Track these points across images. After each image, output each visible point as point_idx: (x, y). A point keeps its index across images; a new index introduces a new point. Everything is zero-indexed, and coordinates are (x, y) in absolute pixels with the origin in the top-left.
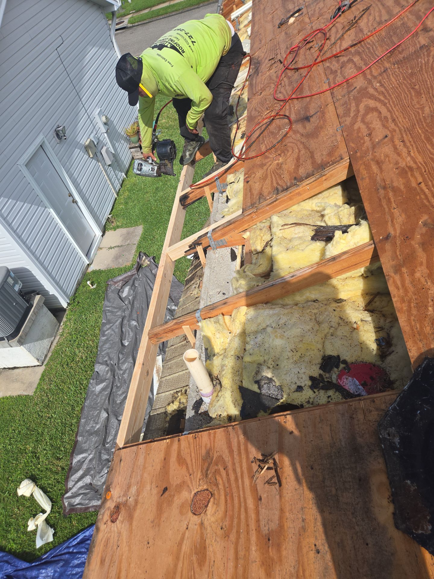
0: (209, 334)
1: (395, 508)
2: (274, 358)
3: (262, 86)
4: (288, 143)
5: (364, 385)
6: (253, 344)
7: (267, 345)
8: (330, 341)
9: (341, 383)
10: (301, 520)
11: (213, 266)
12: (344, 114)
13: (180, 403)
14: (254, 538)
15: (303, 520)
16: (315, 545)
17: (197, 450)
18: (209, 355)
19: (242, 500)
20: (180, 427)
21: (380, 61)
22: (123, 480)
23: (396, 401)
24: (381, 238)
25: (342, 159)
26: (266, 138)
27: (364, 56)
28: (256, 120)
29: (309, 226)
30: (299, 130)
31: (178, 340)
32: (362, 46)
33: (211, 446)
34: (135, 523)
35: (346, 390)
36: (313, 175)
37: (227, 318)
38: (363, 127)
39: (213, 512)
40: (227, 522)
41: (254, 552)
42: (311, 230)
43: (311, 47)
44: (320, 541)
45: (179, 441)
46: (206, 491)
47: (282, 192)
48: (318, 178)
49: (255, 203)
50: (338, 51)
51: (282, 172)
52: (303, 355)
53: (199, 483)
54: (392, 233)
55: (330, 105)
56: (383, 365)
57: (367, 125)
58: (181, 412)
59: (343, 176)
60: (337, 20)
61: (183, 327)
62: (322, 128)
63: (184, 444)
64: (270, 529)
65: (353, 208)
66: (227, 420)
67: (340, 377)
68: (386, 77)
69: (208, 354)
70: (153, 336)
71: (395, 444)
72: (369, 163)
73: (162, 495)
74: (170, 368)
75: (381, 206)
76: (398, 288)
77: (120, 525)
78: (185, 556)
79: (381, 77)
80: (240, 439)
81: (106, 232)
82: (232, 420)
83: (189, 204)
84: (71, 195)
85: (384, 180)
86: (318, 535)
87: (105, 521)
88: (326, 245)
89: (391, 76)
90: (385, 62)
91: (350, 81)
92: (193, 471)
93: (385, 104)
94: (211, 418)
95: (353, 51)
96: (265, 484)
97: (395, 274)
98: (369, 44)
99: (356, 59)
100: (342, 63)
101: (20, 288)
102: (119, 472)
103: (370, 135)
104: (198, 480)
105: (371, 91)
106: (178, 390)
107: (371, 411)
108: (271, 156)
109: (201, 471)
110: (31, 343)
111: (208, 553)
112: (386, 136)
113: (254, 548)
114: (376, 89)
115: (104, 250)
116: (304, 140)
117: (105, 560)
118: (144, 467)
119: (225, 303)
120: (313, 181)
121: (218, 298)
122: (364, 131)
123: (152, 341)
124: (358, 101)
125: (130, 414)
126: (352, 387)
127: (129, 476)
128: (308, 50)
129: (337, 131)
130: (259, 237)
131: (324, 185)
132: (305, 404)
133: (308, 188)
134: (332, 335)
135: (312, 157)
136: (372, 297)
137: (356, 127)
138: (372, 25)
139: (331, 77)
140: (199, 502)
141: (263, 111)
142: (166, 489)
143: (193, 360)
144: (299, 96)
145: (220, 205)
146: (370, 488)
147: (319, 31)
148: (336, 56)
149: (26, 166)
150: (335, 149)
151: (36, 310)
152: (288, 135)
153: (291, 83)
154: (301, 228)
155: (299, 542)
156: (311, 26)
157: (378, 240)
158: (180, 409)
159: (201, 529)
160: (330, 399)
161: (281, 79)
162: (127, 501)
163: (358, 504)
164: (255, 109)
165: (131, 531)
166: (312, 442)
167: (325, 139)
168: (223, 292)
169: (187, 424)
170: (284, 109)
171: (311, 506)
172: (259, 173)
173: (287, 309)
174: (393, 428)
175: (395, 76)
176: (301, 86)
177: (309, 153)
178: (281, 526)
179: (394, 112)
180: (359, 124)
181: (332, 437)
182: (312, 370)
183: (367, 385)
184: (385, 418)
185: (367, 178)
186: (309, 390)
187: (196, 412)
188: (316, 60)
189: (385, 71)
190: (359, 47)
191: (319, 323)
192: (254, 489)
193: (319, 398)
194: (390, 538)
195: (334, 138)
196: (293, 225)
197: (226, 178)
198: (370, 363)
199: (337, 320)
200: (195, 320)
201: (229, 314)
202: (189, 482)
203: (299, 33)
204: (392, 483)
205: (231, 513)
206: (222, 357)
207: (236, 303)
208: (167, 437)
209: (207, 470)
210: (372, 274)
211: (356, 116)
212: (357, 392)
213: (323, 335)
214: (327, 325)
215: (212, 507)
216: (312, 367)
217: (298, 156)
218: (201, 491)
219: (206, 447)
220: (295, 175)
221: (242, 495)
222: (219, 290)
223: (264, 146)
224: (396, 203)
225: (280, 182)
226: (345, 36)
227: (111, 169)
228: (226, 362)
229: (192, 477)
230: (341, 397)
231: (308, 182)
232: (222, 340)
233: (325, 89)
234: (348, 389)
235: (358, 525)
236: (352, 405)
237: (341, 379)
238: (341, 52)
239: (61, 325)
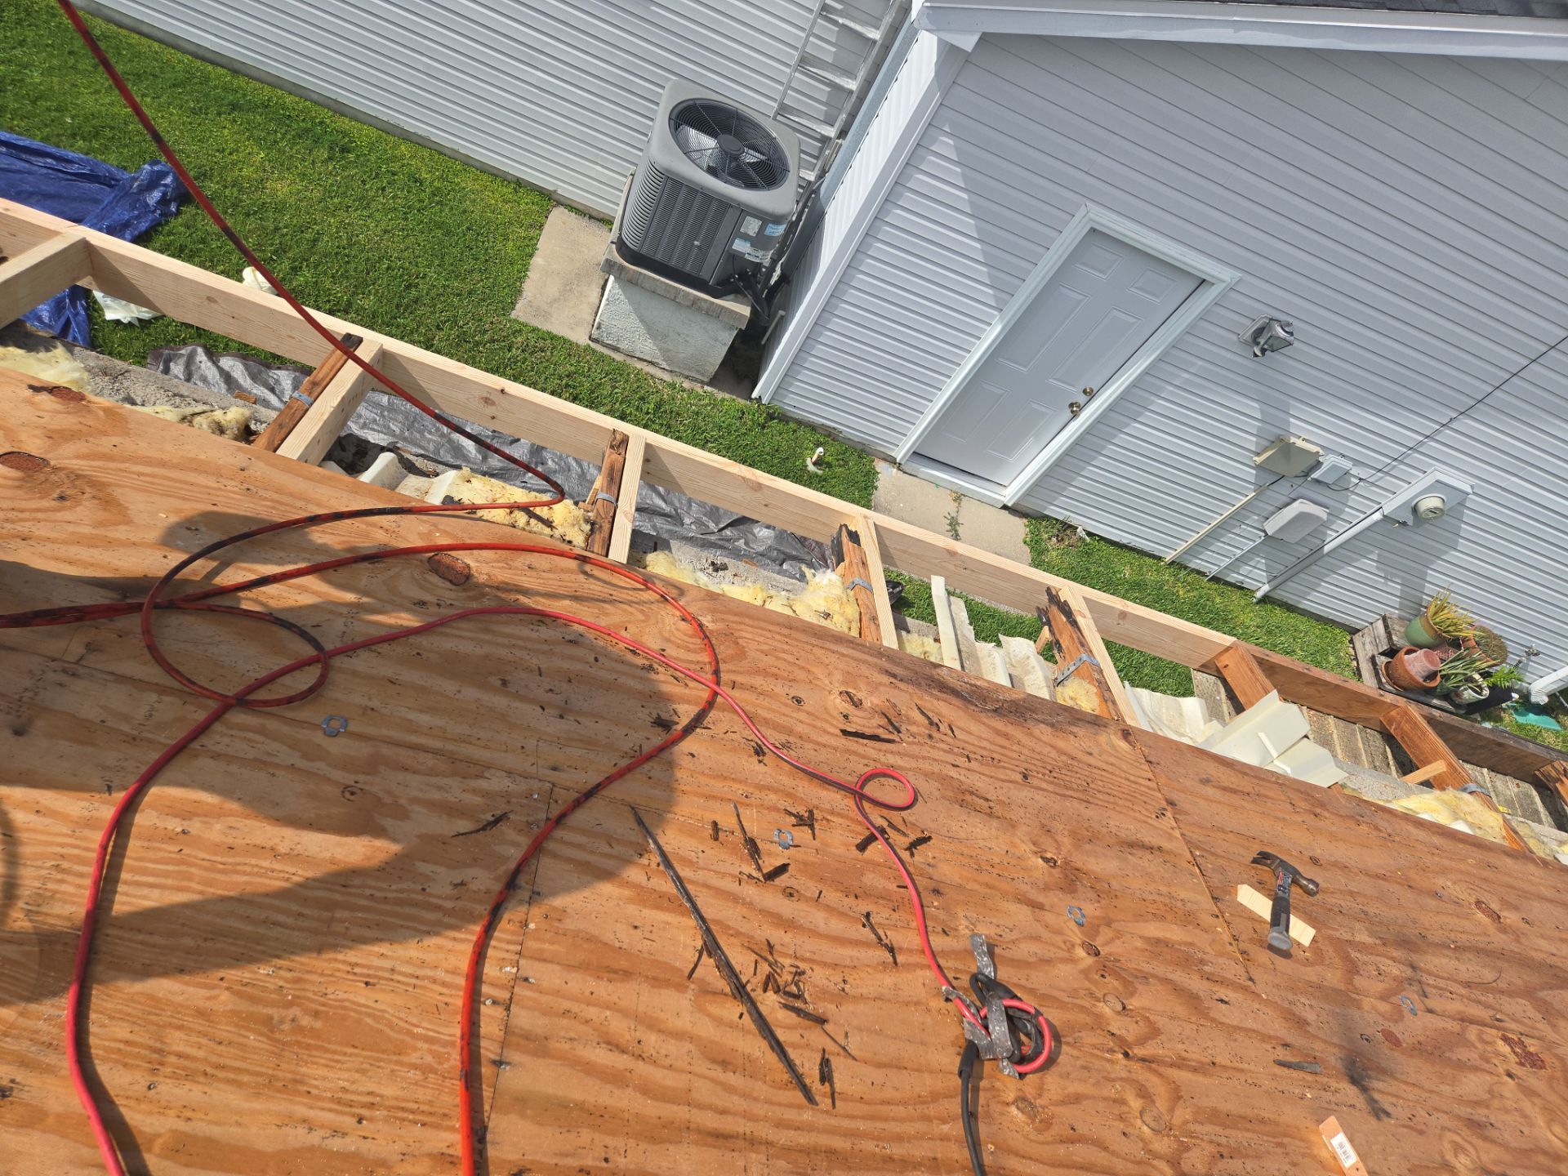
81: (1025, 521)
84: (1090, 394)
101: (747, 256)
110: (630, 303)
115: (951, 507)
149: (1093, 230)
227: (1258, 541)
239: (706, 387)
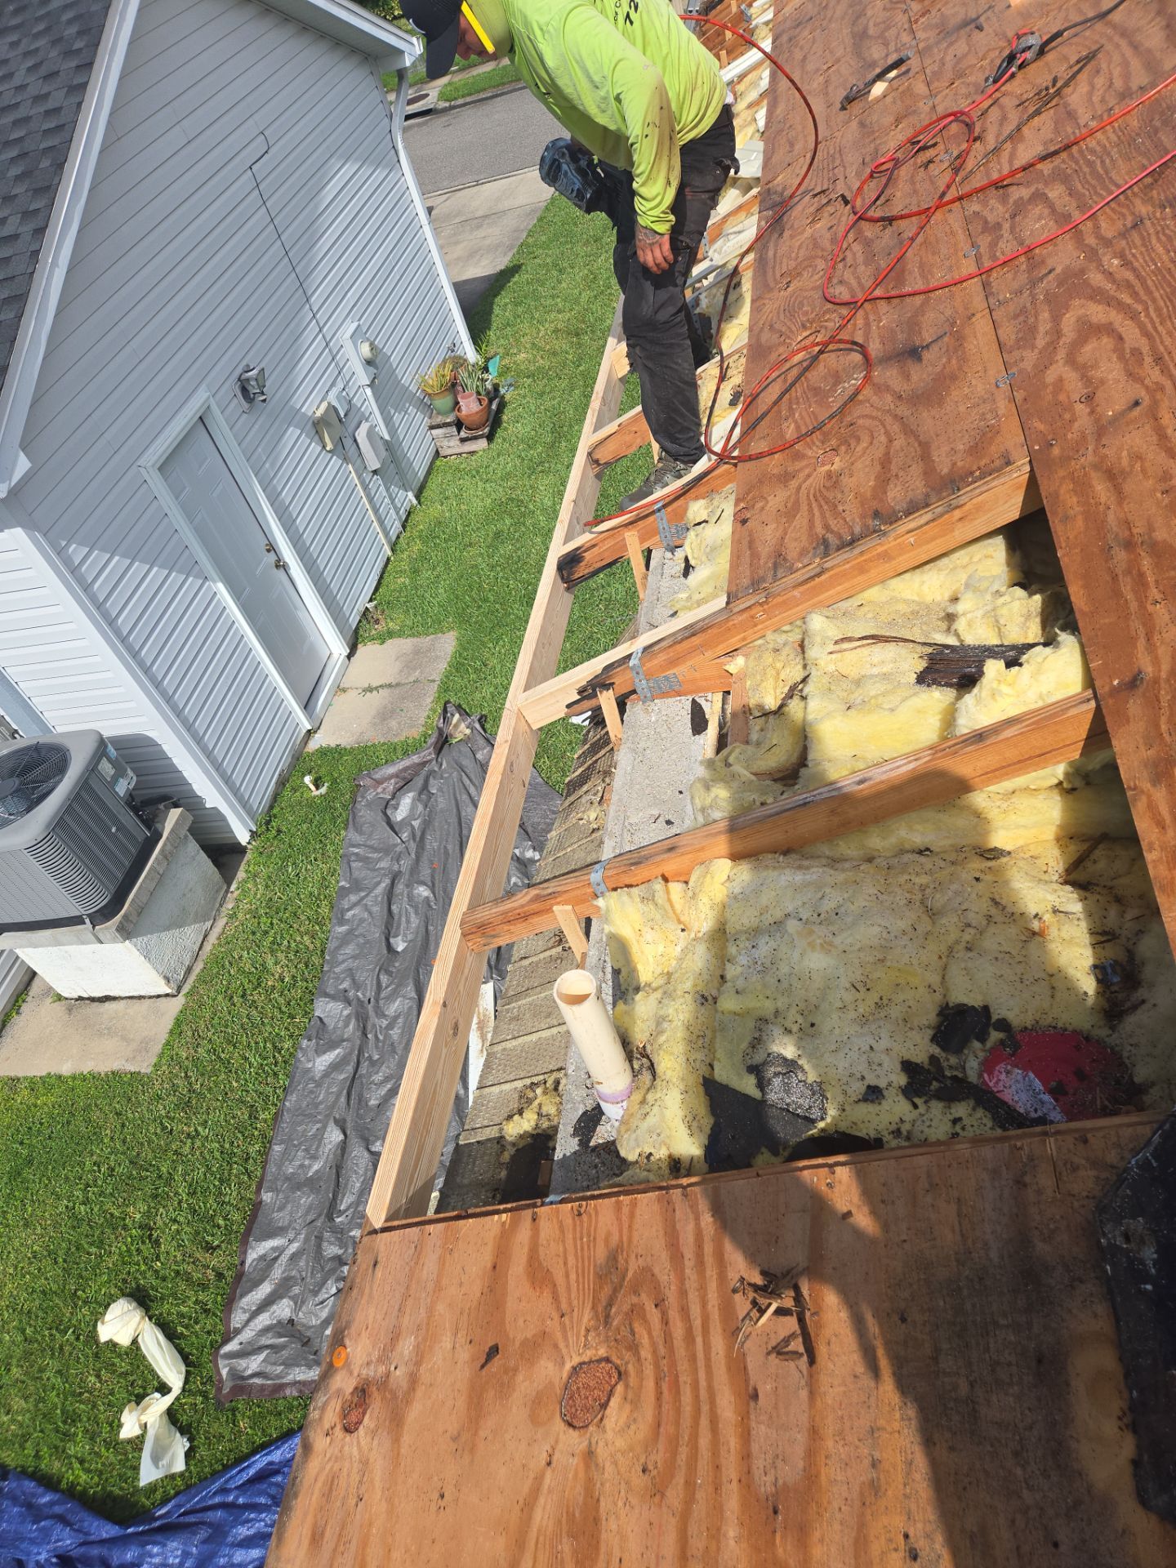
0: (626, 931)
1: (1138, 1447)
2: (802, 1006)
3: (793, 264)
4: (859, 417)
5: (1057, 1092)
6: (745, 962)
7: (784, 969)
8: (963, 965)
9: (991, 1084)
10: (867, 1462)
11: (642, 745)
12: (1018, 340)
13: (540, 1114)
14: (732, 1504)
15: (874, 1464)
16: (906, 1536)
17: (582, 1249)
18: (623, 988)
19: (703, 1394)
20: (539, 1183)
21: (1121, 197)
22: (379, 1317)
23: (1149, 1142)
24: (1116, 682)
25: (1008, 463)
26: (798, 403)
27: (1079, 187)
28: (773, 357)
29: (911, 645)
30: (891, 383)
31: (540, 943)
32: (1072, 157)
33: (621, 1241)
34: (406, 1439)
35: (1005, 1103)
36: (927, 505)
37: (676, 888)
38: (1071, 377)
39: (621, 1422)
40: (661, 1454)
41: (732, 1543)
42: (916, 656)
43: (931, 161)
44: (920, 1526)
45: (534, 1220)
46: (603, 1364)
47: (838, 549)
48: (941, 515)
49: (763, 579)
50: (1005, 171)
51: (839, 496)
52: (885, 1001)
53: (586, 1339)
54: (1149, 670)
55: (978, 316)
56: (1114, 1040)
57: (1083, 370)
58: (541, 1142)
59: (1011, 510)
60: (1003, 89)
61: (555, 908)
62: (953, 378)
63: (547, 1228)
64: (780, 1482)
65: (1038, 598)
66: (667, 1171)
67: (988, 1066)
68: (1138, 241)
69: (620, 986)
70: (473, 930)
71: (1145, 1265)
72: (1085, 474)
73: (483, 1367)
74: (517, 1019)
75: (1117, 594)
76: (1161, 825)
77: (367, 1442)
78: (541, 1539)
79: (1123, 243)
80: (703, 1224)
81: (359, 646)
82: (683, 1171)
83: (584, 578)
84: (271, 548)
85: (1127, 524)
86: (913, 1507)
87: (327, 1426)
88: (959, 698)
89: (1154, 241)
90: (1138, 202)
91: (1037, 251)
92: (570, 1304)
93: (1134, 316)
94: (624, 1160)
95: (1046, 172)
96: (768, 1354)
97: (1154, 785)
98: (1093, 152)
99: (1056, 193)
100: (1015, 202)
101: (131, 787)
102: (371, 1296)
103: (1089, 398)
104: (583, 1332)
105: (1096, 278)
106: (535, 1080)
107: (1075, 1169)
108: (810, 453)
109: (593, 1308)
110: (152, 933)
111: (604, 1536)
112: (1137, 403)
113: (731, 1532)
114: (1109, 275)
115: (352, 694)
116: (903, 410)
117: (323, 1534)
118: (438, 1288)
119: (671, 849)
120: (927, 523)
121: (654, 833)
122: (1075, 386)
123: (470, 944)
124: (1058, 308)
125: (405, 1138)
126: (1024, 1096)
127: (397, 1307)
128: (922, 169)
129: (997, 387)
130: (771, 672)
131: (957, 533)
132: (887, 1138)
133: (912, 540)
134: (969, 949)
135: (925, 456)
136: (1085, 846)
137: (1051, 376)
138: (1103, 101)
139: (984, 241)
140: (583, 1392)
141: (791, 331)
142: (494, 1351)
143: (578, 1000)
144: (893, 293)
145: (665, 583)
146: (1068, 1384)
147: (952, 118)
148: (998, 185)
149: (159, 469)
150: (990, 435)
151: (169, 847)
152: (860, 397)
153: (870, 257)
154: (891, 650)
155: (862, 1525)
156: (931, 104)
157: (1107, 689)
158: (539, 1131)
159: (587, 1467)
160: (958, 1128)
161: (845, 246)
162: (388, 1375)
163: (1031, 1428)
164: (771, 326)
165: (395, 1459)
166: (906, 1246)
167: (962, 409)
168: (667, 818)
169: (557, 1175)
170: (849, 326)
171: (896, 1425)
172: (777, 499)
173: (843, 870)
174: (1140, 1219)
175: (1163, 238)
176: (898, 266)
177: (916, 445)
178: (811, 1477)
179: (1160, 336)
180: (1059, 369)
181: (963, 1235)
182: (909, 1044)
183: (1066, 1094)
184: (1118, 1189)
185: (1080, 517)
186: (901, 1098)
187: (584, 1143)
188: (943, 194)
189: (1135, 226)
190: (1064, 161)
191: (932, 914)
192: (738, 1366)
193: (928, 1123)
194: (1124, 1532)
195: (988, 406)
196: (865, 642)
197: (686, 510)
198: (1075, 1032)
199: (984, 905)
200: (589, 890)
201: (683, 878)
202: (559, 1335)
203: (898, 121)
204: (1131, 1373)
205: (671, 1430)
206: (658, 995)
207: (702, 849)
208: (502, 1207)
209: (610, 1305)
210: (1088, 784)
211: (1052, 346)
212: (1036, 1110)
213: (943, 948)
214: (956, 919)
215: (621, 1408)
216: (909, 1034)
217: (887, 454)
218: (591, 1362)
219: (607, 1241)
220: (875, 505)
221: (703, 1383)
222: (656, 812)
223: (793, 426)
224: (1161, 588)
225: (832, 523)
226: (1025, 130)
227: (380, 482)
228: (671, 1011)
229: (567, 1322)
230: (990, 1124)
231: (912, 525)
232: (661, 949)
233: (965, 272)
234: (1010, 1102)
235: (1030, 1488)
236: (1021, 1148)
237: (990, 1073)
238: (1013, 173)
239: (232, 889)
